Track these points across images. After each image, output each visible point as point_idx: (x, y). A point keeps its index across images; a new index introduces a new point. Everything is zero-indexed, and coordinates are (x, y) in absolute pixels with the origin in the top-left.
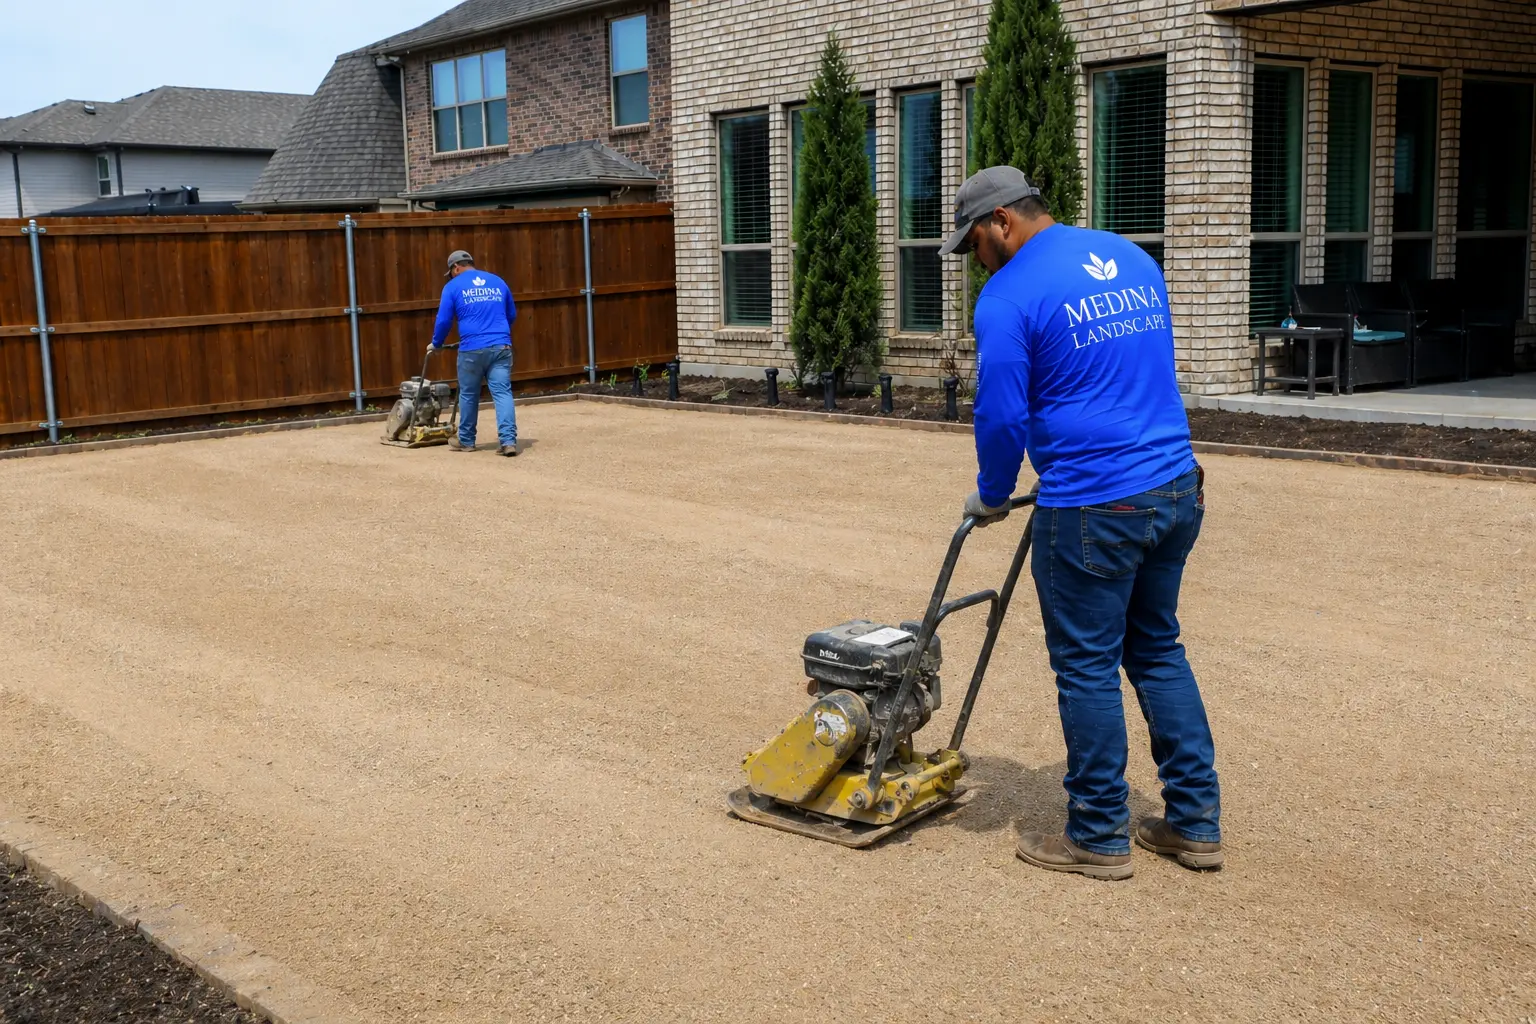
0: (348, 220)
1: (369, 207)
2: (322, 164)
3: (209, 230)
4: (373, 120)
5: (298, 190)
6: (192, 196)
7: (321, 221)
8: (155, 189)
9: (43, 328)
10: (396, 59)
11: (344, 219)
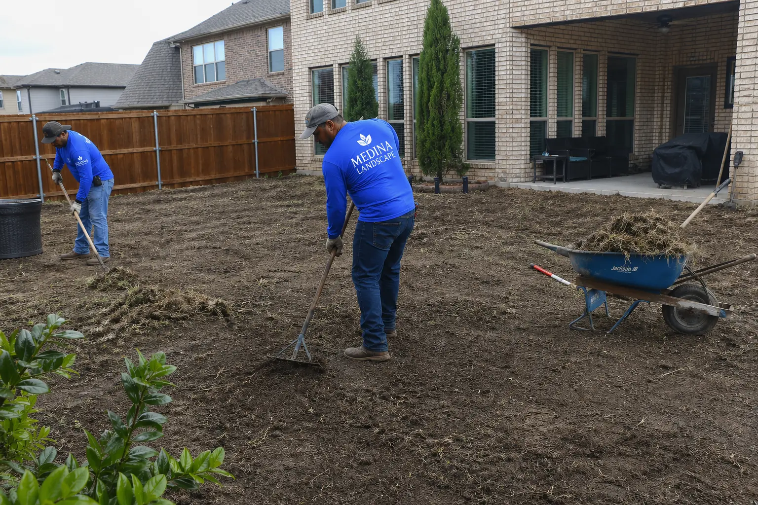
0: (155, 113)
1: (167, 108)
2: (147, 89)
3: (101, 118)
4: (169, 70)
5: (137, 100)
6: (97, 104)
7: (145, 114)
8: (83, 102)
9: (38, 156)
10: (179, 44)
11: (153, 112)
